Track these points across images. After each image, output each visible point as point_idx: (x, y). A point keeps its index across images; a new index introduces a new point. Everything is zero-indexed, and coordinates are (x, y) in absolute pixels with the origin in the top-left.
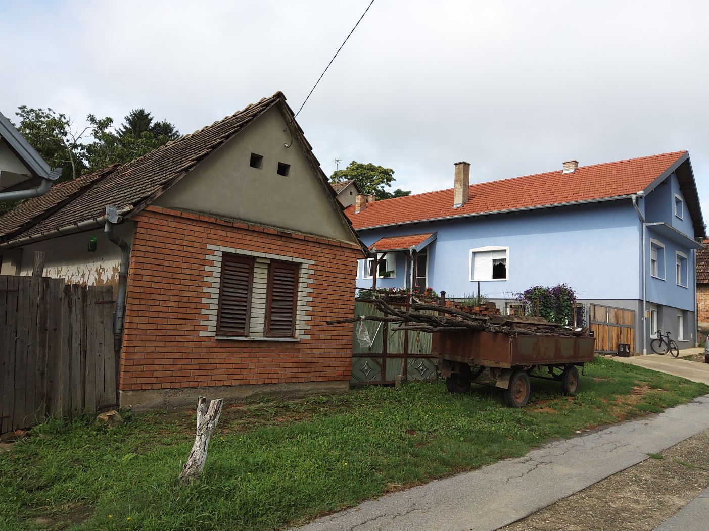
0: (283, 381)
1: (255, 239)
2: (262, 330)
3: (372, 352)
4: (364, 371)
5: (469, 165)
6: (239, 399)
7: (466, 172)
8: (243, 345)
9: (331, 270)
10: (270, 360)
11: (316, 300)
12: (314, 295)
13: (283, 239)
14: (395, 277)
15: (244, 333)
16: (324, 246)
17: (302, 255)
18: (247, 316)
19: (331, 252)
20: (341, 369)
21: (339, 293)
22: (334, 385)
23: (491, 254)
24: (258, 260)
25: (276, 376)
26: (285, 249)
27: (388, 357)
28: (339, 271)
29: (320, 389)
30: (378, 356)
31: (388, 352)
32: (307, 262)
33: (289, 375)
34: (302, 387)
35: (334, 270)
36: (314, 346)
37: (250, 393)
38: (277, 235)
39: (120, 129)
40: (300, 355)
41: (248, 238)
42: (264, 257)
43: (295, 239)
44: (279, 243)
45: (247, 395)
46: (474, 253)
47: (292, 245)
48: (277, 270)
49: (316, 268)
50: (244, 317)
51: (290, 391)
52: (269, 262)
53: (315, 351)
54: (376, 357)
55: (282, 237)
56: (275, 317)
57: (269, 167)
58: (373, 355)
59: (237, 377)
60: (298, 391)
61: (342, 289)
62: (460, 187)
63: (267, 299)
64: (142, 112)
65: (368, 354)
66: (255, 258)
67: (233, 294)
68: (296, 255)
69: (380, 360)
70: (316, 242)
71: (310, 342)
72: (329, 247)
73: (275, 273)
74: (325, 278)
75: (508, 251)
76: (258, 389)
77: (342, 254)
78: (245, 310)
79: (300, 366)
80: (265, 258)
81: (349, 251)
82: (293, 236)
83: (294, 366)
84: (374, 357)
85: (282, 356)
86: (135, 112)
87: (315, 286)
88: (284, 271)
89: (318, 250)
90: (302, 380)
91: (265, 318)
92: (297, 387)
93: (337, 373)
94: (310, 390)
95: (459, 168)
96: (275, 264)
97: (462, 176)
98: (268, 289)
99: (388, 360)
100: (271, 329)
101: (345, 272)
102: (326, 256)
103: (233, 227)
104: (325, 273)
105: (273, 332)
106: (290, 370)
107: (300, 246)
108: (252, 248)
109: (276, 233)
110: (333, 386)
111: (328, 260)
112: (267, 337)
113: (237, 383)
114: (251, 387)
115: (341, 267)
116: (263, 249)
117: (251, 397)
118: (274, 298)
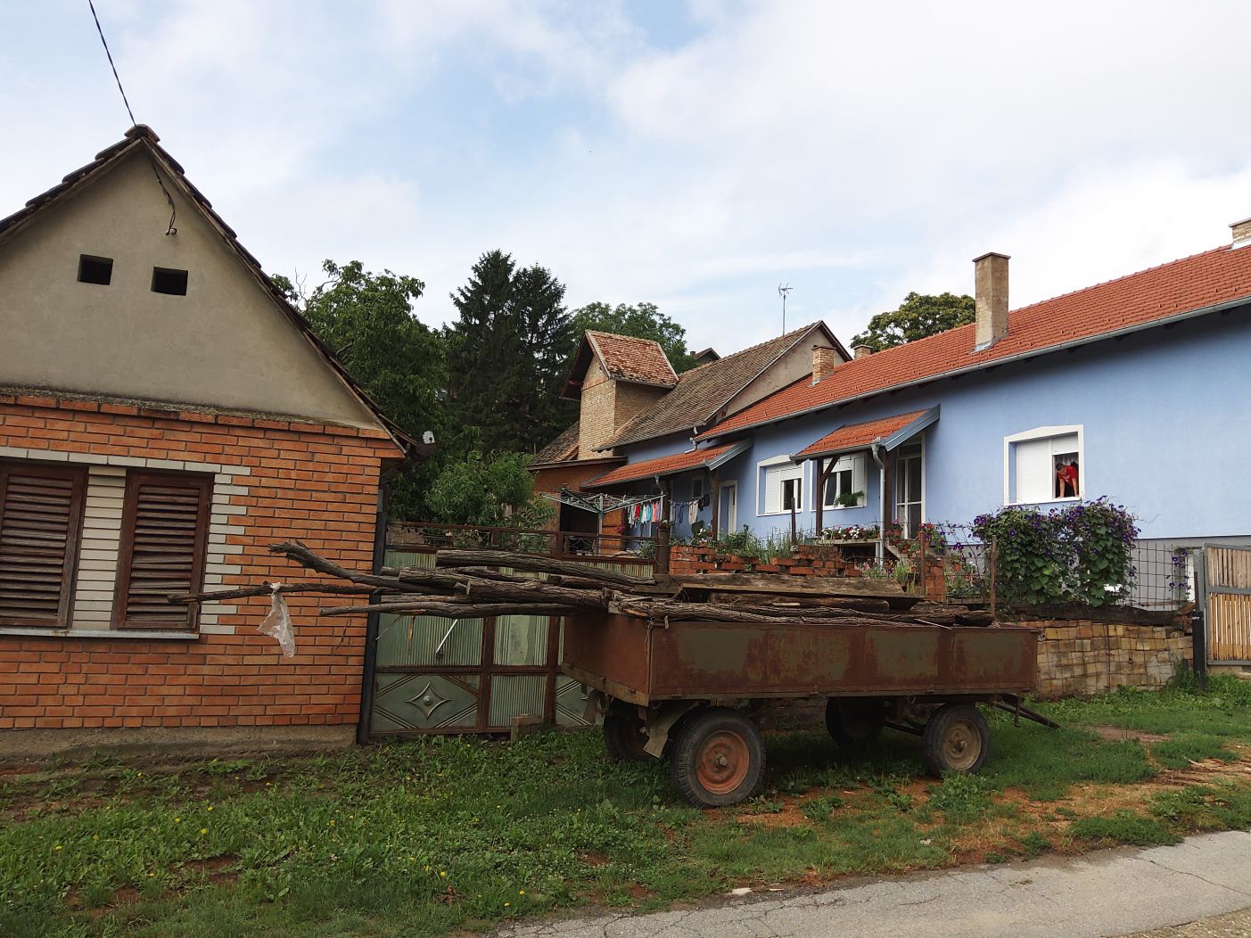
0: (155, 722)
1: (81, 427)
2: (108, 616)
3: (445, 662)
4: (420, 703)
5: (1006, 258)
6: (33, 757)
7: (998, 275)
8: (43, 646)
9: (299, 485)
10: (117, 679)
11: (253, 550)
12: (249, 541)
13: (158, 425)
14: (865, 505)
15: (56, 621)
16: (277, 435)
17: (216, 458)
18: (63, 585)
19: (303, 447)
20: (329, 700)
21: (324, 535)
22: (308, 735)
23: (1050, 443)
24: (92, 471)
25: (134, 711)
26: (163, 444)
27: (497, 674)
28: (325, 487)
29: (265, 743)
30: (470, 670)
31: (497, 660)
32: (226, 469)
33: (171, 711)
34: (211, 737)
35: (308, 486)
36: (246, 650)
37: (65, 746)
38: (138, 417)
39: (466, 287)
40: (206, 670)
41: (61, 425)
42: (105, 463)
43: (192, 423)
44: (146, 433)
45: (56, 749)
46: (1015, 445)
47: (182, 436)
48: (147, 490)
49: (255, 481)
50: (57, 589)
51: (176, 745)
52: (123, 474)
53: (248, 660)
54: (461, 673)
55: (154, 420)
56: (137, 589)
57: (131, 280)
58: (449, 670)
59: (26, 711)
60: (205, 744)
61: (332, 525)
62: (986, 307)
63: (121, 551)
64: (497, 254)
65: (436, 667)
66: (87, 466)
67: (27, 542)
68: (195, 457)
69: (476, 681)
70: (253, 428)
71: (238, 640)
72: (296, 437)
73: (142, 496)
74: (281, 503)
75: (1081, 435)
76: (89, 738)
77: (333, 449)
78: (60, 575)
79: (203, 691)
80: (108, 466)
81: (356, 443)
82: (183, 416)
83: (187, 693)
84: (452, 673)
85: (152, 669)
86: (487, 256)
87: (251, 521)
88: (169, 491)
89: (261, 443)
90: (214, 722)
91: (116, 590)
92: (197, 737)
93: (317, 710)
94: (236, 744)
95: (982, 268)
96: (143, 477)
97: (989, 283)
98: (124, 529)
99: (497, 682)
100: (128, 613)
101: (343, 488)
102: (286, 455)
103: (16, 405)
104: (280, 493)
105: (136, 619)
106: (176, 701)
107: (205, 438)
108: (70, 446)
109: (135, 412)
110: (307, 737)
111: (290, 465)
112: (119, 629)
113: (29, 723)
114: (67, 733)
115: (330, 477)
116: (100, 447)
117: (66, 753)
118: (138, 548)
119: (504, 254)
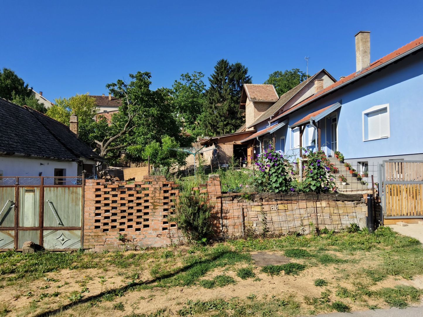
7: (364, 40)
27: (20, 230)
30: (10, 229)
31: (21, 225)
46: (367, 115)
62: (359, 56)
75: (388, 108)
84: (3, 230)
86: (219, 62)
95: (358, 39)
97: (360, 45)
99: (21, 233)
119: (225, 60)
